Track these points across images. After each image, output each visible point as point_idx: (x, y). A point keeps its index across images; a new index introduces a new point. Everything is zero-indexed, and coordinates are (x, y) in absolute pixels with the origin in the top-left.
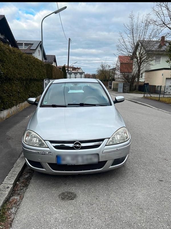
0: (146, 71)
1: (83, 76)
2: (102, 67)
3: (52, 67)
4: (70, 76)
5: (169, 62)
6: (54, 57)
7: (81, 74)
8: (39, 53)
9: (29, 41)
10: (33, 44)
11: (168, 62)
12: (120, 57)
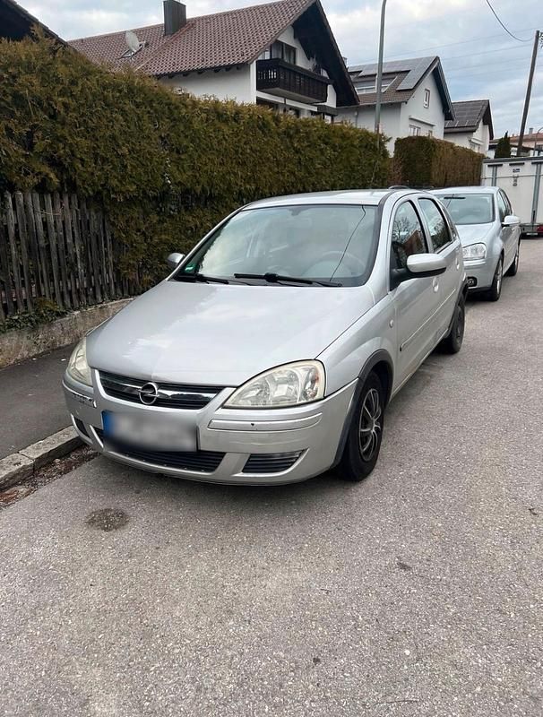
3: (434, 146)
4: (495, 174)
6: (484, 108)
7: (537, 163)
8: (427, 98)
9: (397, 62)
10: (408, 71)
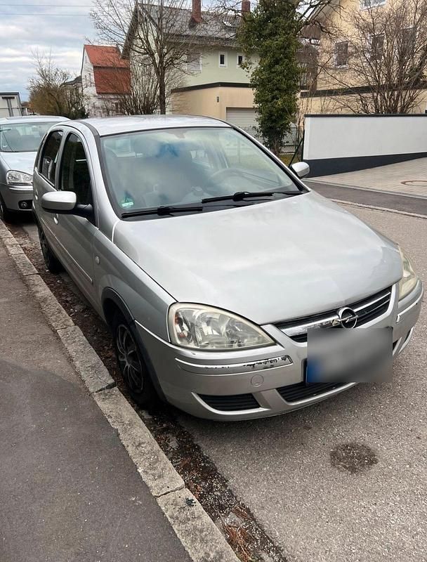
0: (173, 91)
1: (14, 103)
2: (44, 75)
5: (247, 68)
11: (245, 69)
12: (90, 49)
